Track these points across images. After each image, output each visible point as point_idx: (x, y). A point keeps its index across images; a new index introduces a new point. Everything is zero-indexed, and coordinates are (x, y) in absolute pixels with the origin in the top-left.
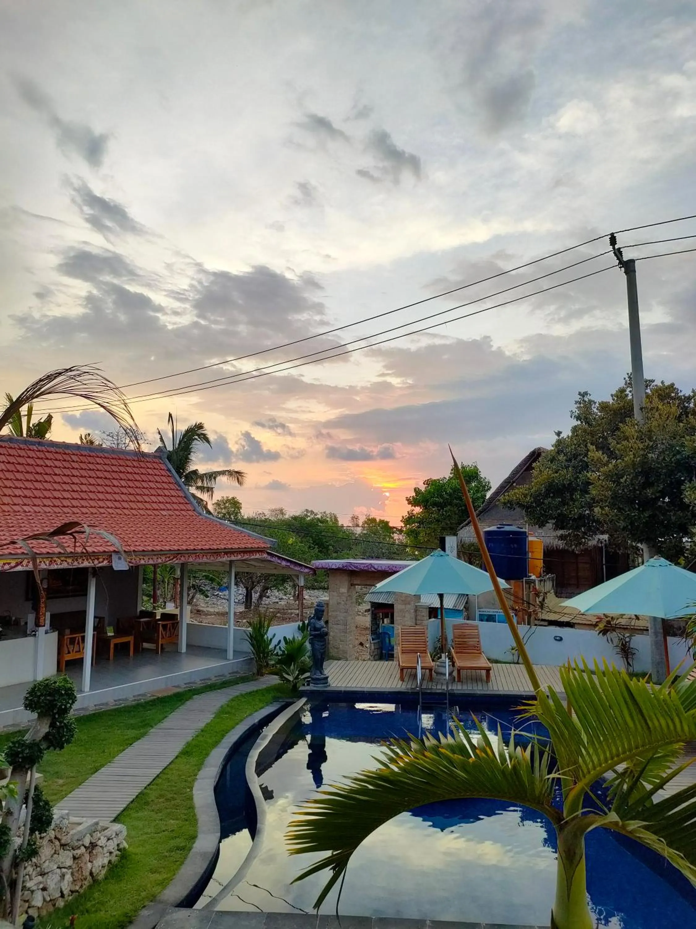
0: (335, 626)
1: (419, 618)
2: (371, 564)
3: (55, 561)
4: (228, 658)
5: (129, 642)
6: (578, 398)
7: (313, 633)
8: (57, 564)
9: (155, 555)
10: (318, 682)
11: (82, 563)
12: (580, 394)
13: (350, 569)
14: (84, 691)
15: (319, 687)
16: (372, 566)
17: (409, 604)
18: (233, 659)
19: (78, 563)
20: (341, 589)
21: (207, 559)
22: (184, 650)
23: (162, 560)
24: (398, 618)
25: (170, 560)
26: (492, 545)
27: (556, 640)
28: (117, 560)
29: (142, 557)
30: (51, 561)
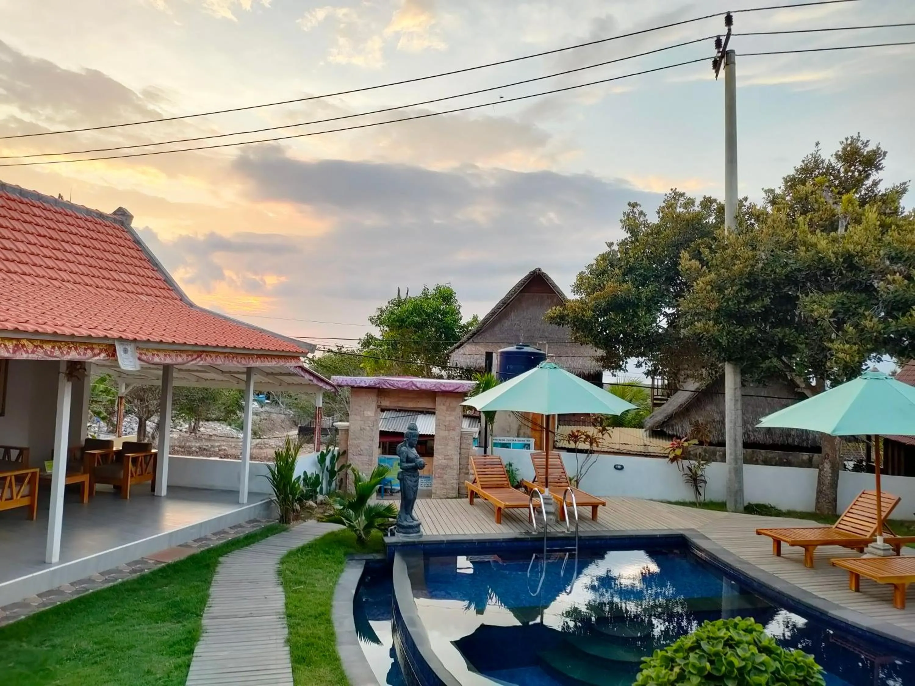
0: (356, 457)
1: (464, 446)
2: (412, 381)
3: (23, 346)
4: (240, 501)
5: (83, 483)
6: (628, 209)
7: (406, 465)
8: (27, 352)
9: (173, 351)
10: (411, 530)
11: (68, 353)
12: (629, 204)
13: (385, 387)
14: (51, 563)
15: (412, 538)
16: (413, 383)
17: (454, 430)
18: (249, 502)
19: (62, 353)
20: (365, 412)
21: (238, 362)
22: (164, 492)
23: (183, 359)
24: (439, 447)
25: (193, 360)
26: (511, 367)
27: (617, 469)
28: (122, 353)
29: (156, 352)
30: (16, 345)
